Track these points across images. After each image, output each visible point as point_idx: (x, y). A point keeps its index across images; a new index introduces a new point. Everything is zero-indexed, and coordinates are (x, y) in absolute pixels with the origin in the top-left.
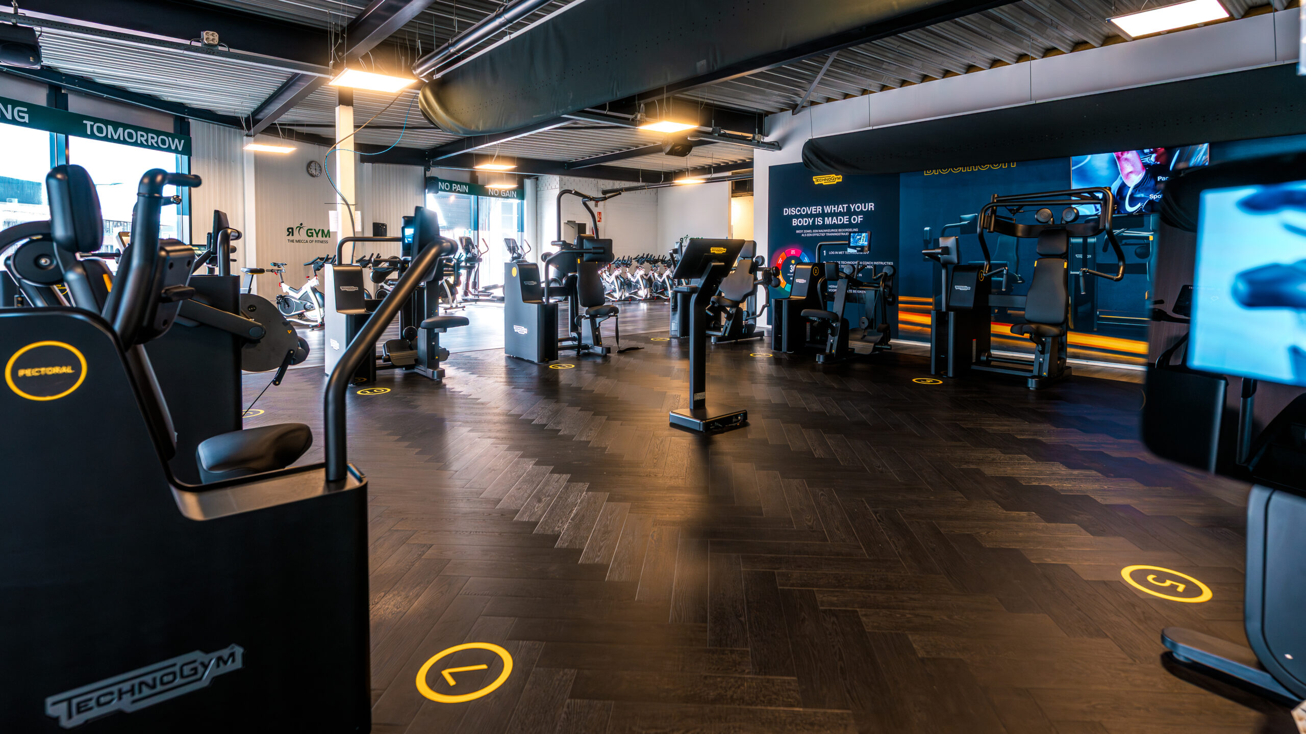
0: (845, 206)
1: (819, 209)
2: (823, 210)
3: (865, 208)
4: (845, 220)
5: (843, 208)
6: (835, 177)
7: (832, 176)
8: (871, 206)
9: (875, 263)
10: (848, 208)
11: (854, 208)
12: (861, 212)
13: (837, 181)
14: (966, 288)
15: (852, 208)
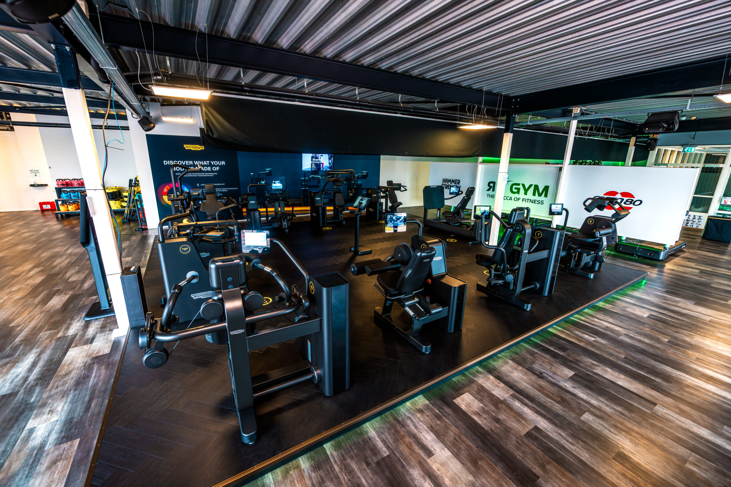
0: (208, 162)
1: (191, 163)
2: (193, 163)
3: (220, 163)
4: (209, 169)
5: (207, 163)
6: (199, 146)
7: (197, 146)
8: (223, 163)
9: (229, 189)
10: (210, 163)
11: (214, 163)
12: (218, 166)
13: (201, 149)
14: (253, 202)
15: (212, 163)
